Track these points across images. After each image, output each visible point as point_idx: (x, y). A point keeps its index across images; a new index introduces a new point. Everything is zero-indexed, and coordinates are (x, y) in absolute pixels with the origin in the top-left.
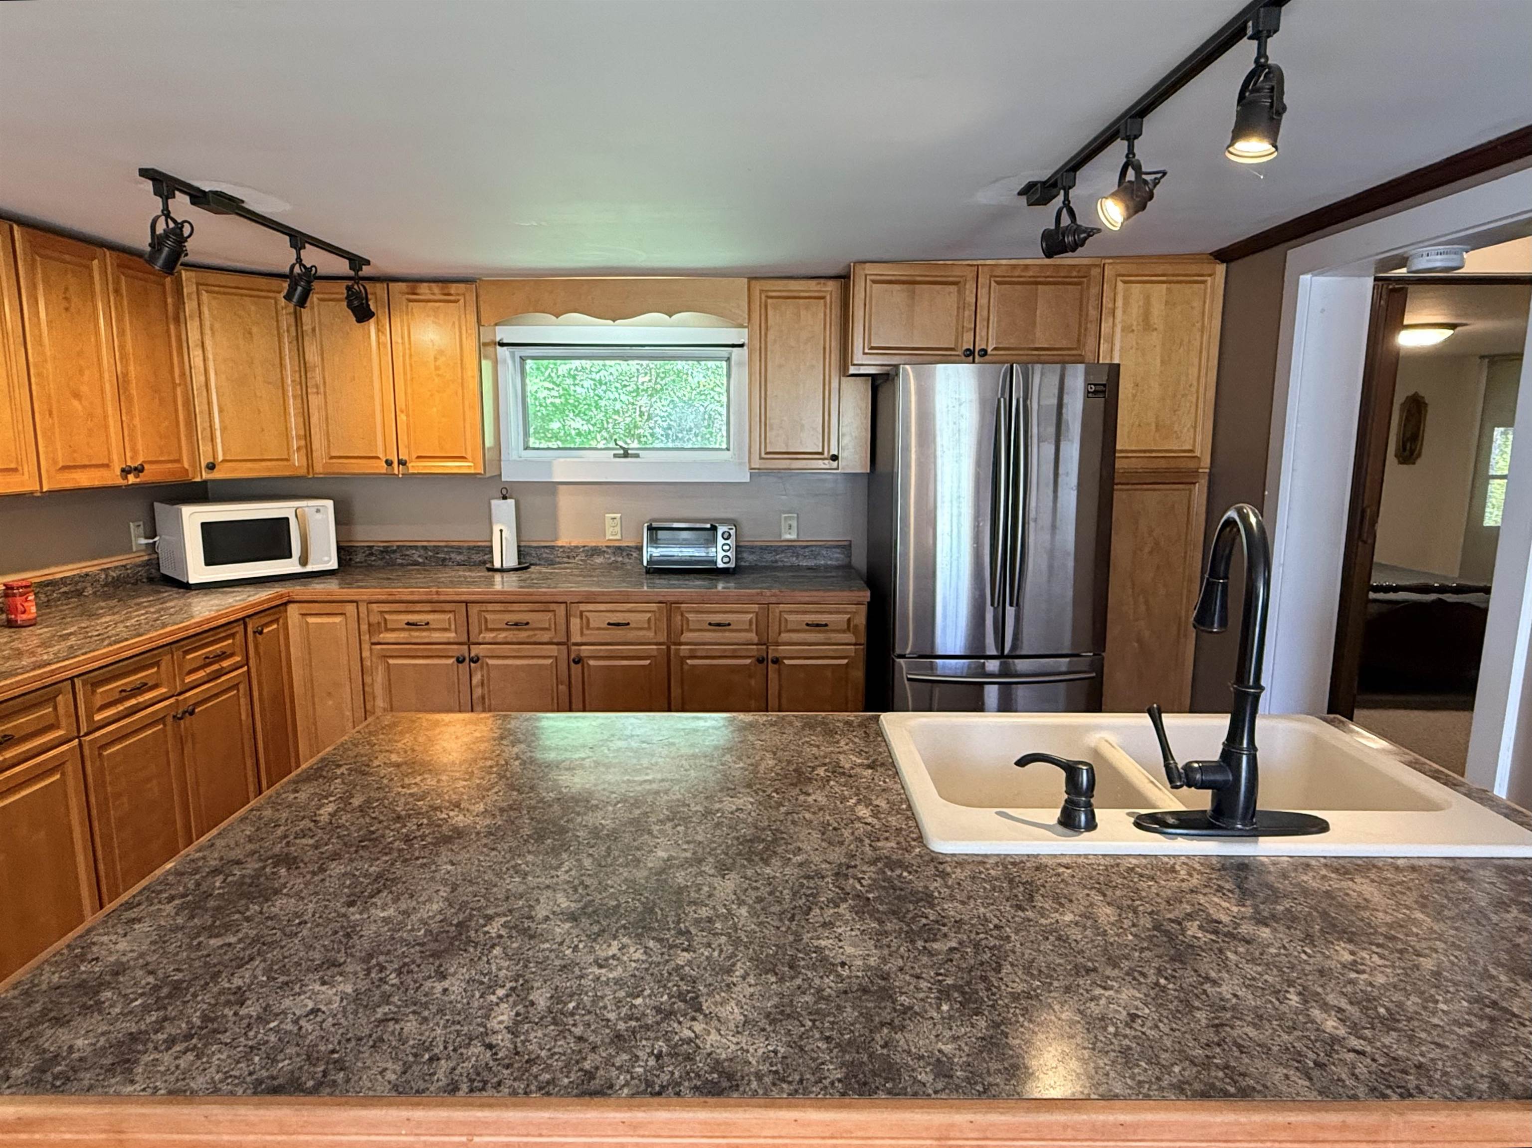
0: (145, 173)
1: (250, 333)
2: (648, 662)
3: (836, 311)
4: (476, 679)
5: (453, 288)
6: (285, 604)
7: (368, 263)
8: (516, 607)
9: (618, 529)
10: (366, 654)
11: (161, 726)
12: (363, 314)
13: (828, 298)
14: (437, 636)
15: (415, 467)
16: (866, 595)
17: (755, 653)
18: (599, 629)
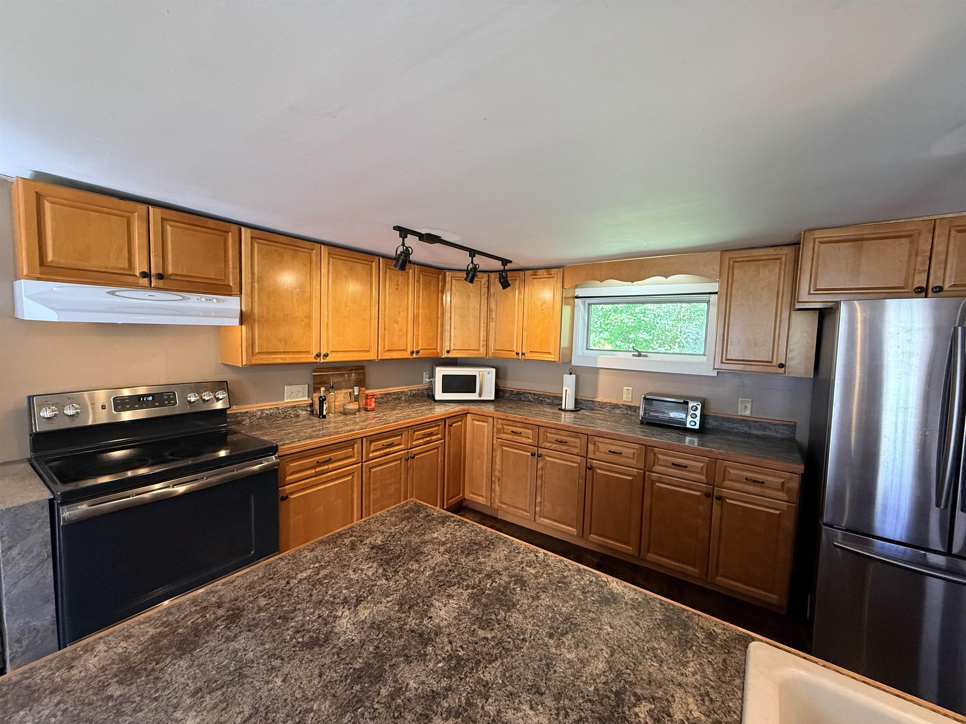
0: (396, 228)
1: (469, 296)
2: (631, 478)
3: (790, 266)
4: (540, 466)
5: (553, 271)
6: (467, 413)
7: (511, 262)
8: (561, 432)
9: (630, 396)
10: (495, 442)
11: (399, 462)
12: (505, 284)
13: (784, 259)
14: (524, 440)
15: (529, 356)
16: (801, 468)
17: (704, 490)
18: (605, 453)
